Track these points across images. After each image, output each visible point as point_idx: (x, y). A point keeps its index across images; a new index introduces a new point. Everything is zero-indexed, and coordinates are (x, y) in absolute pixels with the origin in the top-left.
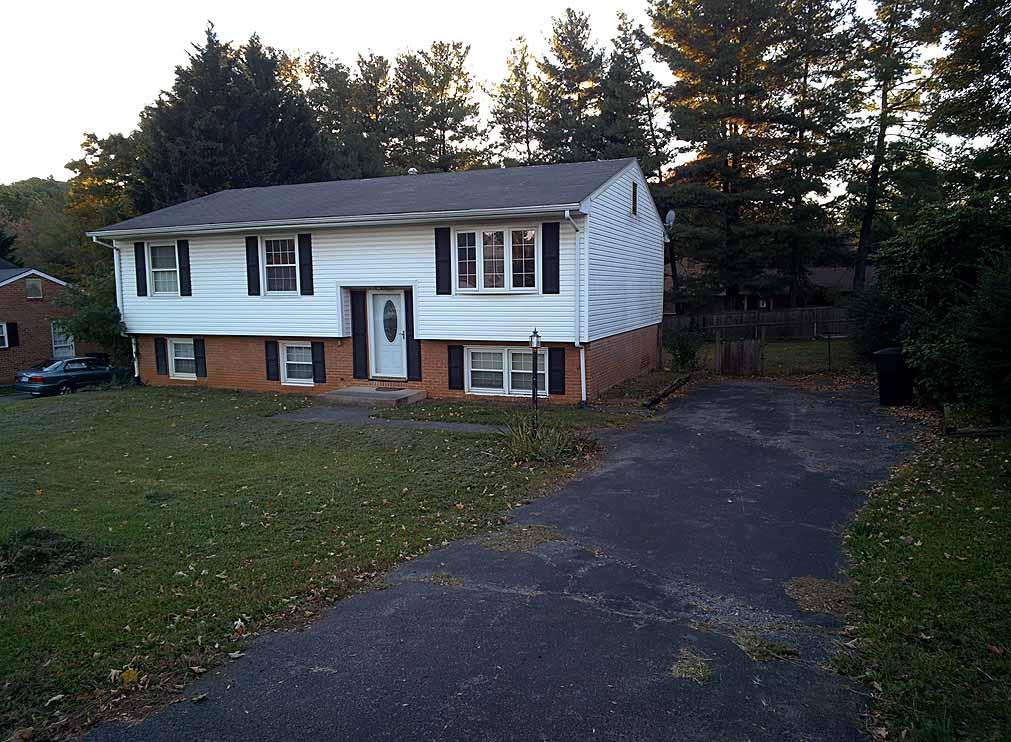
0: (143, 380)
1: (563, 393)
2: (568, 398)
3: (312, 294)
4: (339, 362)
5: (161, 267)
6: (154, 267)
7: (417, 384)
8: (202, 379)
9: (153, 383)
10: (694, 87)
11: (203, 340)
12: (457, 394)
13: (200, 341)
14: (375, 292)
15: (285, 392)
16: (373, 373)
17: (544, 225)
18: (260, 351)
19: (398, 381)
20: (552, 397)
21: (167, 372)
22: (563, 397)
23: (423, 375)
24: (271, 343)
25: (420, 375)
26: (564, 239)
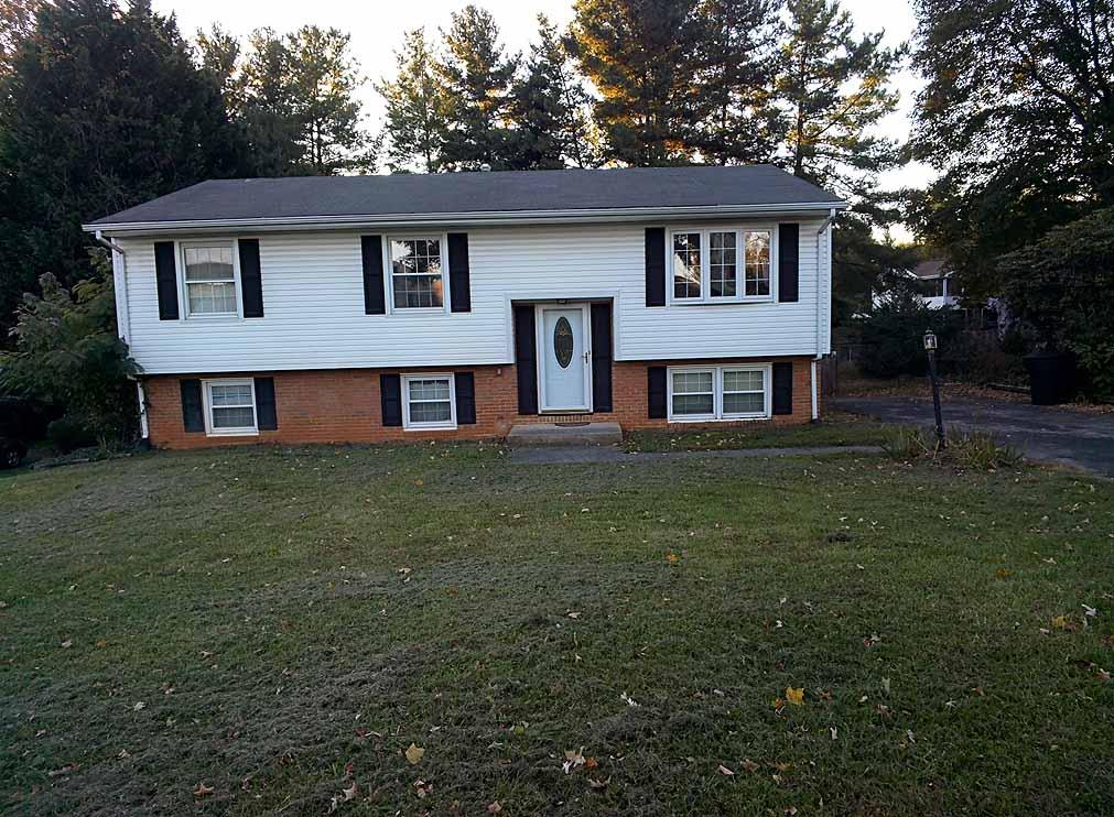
0: (157, 441)
1: (790, 413)
2: (796, 417)
3: (469, 310)
4: (496, 398)
5: (201, 278)
6: (188, 278)
7: (605, 416)
8: (268, 433)
9: (174, 445)
10: (631, 104)
11: (272, 379)
12: (659, 423)
13: (266, 382)
14: (546, 307)
15: (411, 440)
16: (542, 407)
17: (781, 226)
18: (373, 390)
19: (581, 414)
20: (776, 418)
21: (202, 428)
22: (790, 417)
23: (614, 404)
24: (389, 379)
25: (611, 405)
26: (803, 242)
